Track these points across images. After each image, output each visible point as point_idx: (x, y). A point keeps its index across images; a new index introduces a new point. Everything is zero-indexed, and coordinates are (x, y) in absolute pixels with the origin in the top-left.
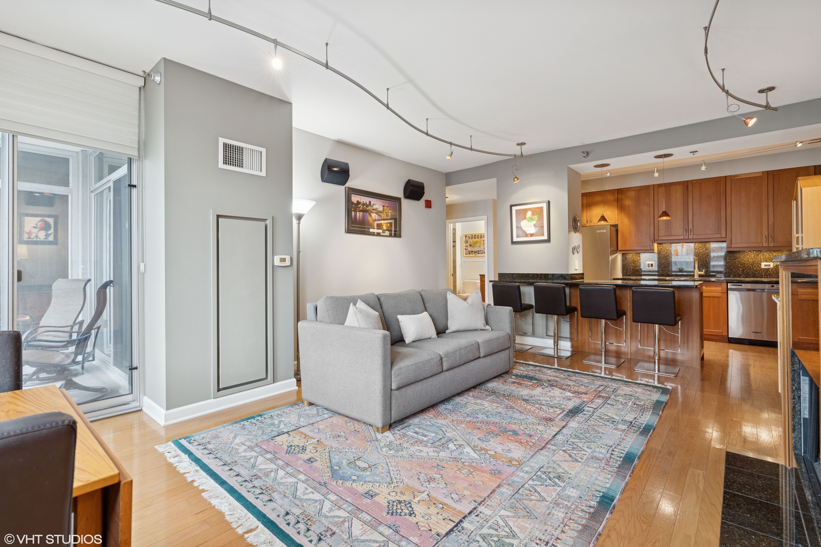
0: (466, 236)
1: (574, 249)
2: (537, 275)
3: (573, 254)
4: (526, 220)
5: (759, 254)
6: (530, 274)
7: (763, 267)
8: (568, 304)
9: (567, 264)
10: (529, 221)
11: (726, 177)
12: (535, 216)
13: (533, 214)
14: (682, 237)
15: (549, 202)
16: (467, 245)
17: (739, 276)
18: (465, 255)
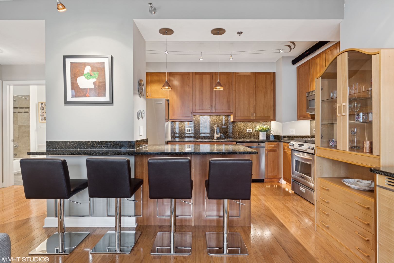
0: (42, 104)
1: (139, 113)
2: (97, 142)
3: (138, 119)
4: (83, 76)
5: (245, 124)
6: (89, 141)
7: (247, 131)
8: (133, 177)
9: (132, 130)
10: (87, 78)
11: (233, 73)
12: (95, 73)
13: (92, 70)
14: (209, 111)
15: (112, 58)
16: (43, 111)
17: (236, 137)
18: (40, 121)
